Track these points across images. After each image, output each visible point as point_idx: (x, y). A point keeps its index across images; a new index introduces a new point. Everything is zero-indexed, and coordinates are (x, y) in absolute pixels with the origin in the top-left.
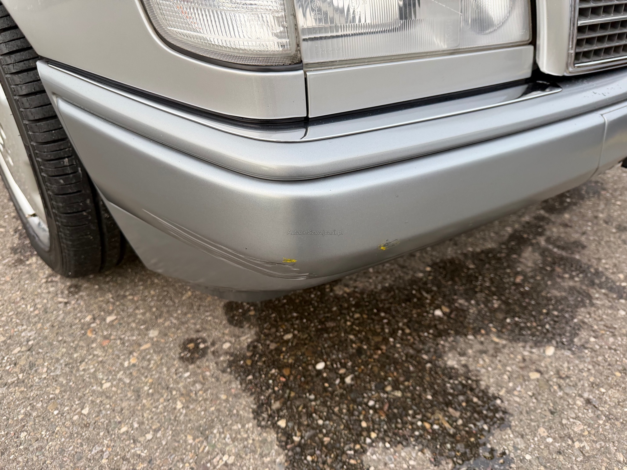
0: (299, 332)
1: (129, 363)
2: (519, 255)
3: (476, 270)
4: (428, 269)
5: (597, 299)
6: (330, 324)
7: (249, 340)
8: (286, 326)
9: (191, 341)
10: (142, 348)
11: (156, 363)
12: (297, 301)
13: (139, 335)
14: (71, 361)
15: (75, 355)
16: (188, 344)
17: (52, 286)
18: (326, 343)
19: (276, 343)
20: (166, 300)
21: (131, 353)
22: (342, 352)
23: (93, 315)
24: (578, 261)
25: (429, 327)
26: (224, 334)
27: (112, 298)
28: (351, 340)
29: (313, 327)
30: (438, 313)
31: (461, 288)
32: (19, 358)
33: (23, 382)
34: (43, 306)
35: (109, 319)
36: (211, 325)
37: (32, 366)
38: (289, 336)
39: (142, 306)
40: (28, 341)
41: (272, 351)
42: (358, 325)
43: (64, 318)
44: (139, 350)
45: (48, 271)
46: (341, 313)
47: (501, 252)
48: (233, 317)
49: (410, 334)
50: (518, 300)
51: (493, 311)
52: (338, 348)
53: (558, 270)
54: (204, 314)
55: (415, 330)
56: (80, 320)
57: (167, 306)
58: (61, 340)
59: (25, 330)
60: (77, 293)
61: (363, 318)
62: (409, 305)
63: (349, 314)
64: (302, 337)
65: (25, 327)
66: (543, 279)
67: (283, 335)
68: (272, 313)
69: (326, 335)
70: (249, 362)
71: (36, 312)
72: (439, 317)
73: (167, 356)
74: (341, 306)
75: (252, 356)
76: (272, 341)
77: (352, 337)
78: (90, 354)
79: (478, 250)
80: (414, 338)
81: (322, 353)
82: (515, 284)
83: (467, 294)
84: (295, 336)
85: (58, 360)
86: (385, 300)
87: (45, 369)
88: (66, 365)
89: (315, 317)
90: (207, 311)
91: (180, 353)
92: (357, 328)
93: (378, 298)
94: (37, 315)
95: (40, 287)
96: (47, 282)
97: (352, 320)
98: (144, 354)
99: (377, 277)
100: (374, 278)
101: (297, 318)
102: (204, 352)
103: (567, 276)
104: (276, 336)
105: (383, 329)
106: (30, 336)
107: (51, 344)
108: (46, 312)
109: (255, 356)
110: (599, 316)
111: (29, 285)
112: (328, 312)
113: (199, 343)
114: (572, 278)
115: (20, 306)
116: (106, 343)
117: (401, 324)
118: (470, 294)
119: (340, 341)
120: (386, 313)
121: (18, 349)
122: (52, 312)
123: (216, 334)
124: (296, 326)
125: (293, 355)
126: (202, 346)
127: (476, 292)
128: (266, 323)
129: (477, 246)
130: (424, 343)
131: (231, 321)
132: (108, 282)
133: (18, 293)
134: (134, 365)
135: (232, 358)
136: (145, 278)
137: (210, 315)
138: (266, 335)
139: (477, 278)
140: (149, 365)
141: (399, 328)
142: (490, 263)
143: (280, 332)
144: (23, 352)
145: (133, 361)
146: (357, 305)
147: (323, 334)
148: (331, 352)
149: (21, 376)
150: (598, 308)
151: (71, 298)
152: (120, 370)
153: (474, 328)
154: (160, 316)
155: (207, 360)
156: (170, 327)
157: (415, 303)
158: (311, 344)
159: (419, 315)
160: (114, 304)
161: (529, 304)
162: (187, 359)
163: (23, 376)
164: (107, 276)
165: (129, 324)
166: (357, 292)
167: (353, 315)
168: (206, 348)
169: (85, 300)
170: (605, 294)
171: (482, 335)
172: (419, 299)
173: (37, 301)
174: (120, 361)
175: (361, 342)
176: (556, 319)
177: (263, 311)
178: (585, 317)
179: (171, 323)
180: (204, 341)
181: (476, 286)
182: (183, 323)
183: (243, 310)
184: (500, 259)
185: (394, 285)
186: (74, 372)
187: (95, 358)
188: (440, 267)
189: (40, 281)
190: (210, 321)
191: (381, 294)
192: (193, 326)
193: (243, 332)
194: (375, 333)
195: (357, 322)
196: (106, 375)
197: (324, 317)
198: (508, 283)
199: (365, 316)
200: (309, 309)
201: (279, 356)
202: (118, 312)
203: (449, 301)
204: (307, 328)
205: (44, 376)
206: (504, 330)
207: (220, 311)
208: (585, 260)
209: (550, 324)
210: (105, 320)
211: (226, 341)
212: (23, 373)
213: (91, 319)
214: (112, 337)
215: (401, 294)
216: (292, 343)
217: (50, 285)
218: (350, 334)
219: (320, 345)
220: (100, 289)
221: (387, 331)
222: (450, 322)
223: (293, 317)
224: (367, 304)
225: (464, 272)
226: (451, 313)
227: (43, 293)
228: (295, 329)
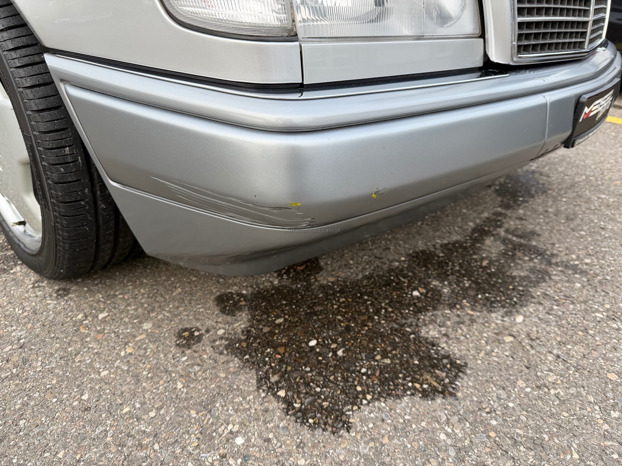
0: (289, 316)
1: (126, 352)
2: (483, 244)
3: (446, 258)
4: (403, 259)
5: (555, 275)
6: (318, 308)
7: (243, 326)
8: (276, 312)
9: (186, 330)
10: (137, 339)
11: (152, 350)
12: (285, 291)
13: (133, 328)
14: (66, 355)
15: (70, 349)
16: (182, 333)
17: (40, 291)
18: (316, 324)
19: (269, 327)
20: (156, 297)
21: (126, 344)
22: (332, 330)
23: (85, 313)
24: (535, 246)
25: (409, 305)
26: (217, 322)
27: (103, 298)
28: (339, 320)
29: (302, 312)
30: (416, 293)
31: (434, 273)
32: (12, 355)
33: (18, 375)
34: (31, 308)
35: (101, 316)
36: (204, 316)
37: (25, 361)
38: (281, 320)
39: (133, 303)
40: (19, 340)
41: (265, 333)
42: (345, 307)
43: (54, 318)
44: (134, 341)
45: (33, 277)
46: (327, 299)
47: (466, 242)
48: (225, 308)
49: (392, 312)
50: (486, 279)
51: (466, 289)
52: (328, 328)
53: (519, 254)
54: (195, 307)
55: (397, 309)
56: (71, 319)
57: (158, 302)
58: (53, 337)
59: (14, 330)
60: (65, 295)
61: (348, 302)
62: (389, 289)
63: (334, 299)
64: (292, 320)
65: (14, 328)
66: (506, 262)
67: (275, 320)
68: (262, 302)
69: (315, 318)
70: (244, 344)
71: (25, 314)
72: (417, 296)
73: (163, 344)
74: (327, 293)
75: (247, 339)
76: (264, 326)
77: (339, 317)
78: (85, 348)
79: (445, 242)
80: (396, 315)
81: (313, 332)
82: (481, 267)
83: (440, 277)
84: (285, 320)
85: (52, 355)
86: (367, 286)
87: (40, 363)
88: (61, 358)
89: (303, 303)
90: (199, 304)
91: (176, 341)
92: (344, 310)
93: (361, 285)
94: (26, 316)
95: (27, 292)
96: (33, 287)
97: (338, 304)
98: (139, 344)
99: (357, 268)
100: (355, 268)
101: (286, 305)
102: (199, 339)
103: (527, 258)
104: (268, 320)
105: (367, 309)
106: (21, 336)
107: (44, 341)
108: (36, 314)
109: (250, 339)
110: (559, 289)
111: (16, 292)
112: (315, 299)
113: (194, 332)
114: (531, 260)
115: (8, 310)
116: (100, 336)
117: (383, 305)
118: (443, 276)
119: (329, 322)
120: (369, 296)
121: (10, 347)
122: (42, 313)
123: (209, 323)
124: (286, 312)
125: (286, 336)
126: (196, 334)
127: (448, 275)
128: (257, 311)
129: (444, 238)
130: (406, 319)
131: (223, 311)
132: (97, 284)
133: (4, 298)
134: (131, 354)
135: (227, 342)
136: (133, 279)
137: (202, 308)
138: (258, 321)
139: (447, 264)
140: (145, 353)
141: (382, 308)
142: (457, 252)
143: (272, 318)
144: (14, 349)
145: (129, 350)
146: (342, 292)
147: (312, 317)
148: (322, 331)
149: (14, 371)
150: (557, 282)
151: (61, 300)
152: (117, 359)
153: (449, 304)
154: (153, 310)
155: (203, 345)
156: (163, 320)
157: (394, 286)
158: (302, 325)
159: (398, 296)
160: (104, 303)
161: (496, 282)
162: (183, 346)
163: (17, 371)
164: (95, 279)
165: (121, 319)
166: (340, 281)
167: (339, 299)
168: (201, 336)
169: (75, 301)
170: (561, 271)
171: (458, 309)
172: (397, 284)
173: (25, 304)
174: (116, 351)
175: (349, 321)
176: (521, 293)
177: (253, 301)
178: (547, 290)
179: (164, 316)
180: (198, 330)
181: (447, 271)
182: (175, 316)
183: (234, 301)
184: (465, 248)
185: (373, 273)
186: (70, 364)
187: (90, 350)
188: (413, 257)
189: (27, 287)
190: (202, 312)
191: (363, 281)
192: (186, 318)
193: (236, 320)
194: (360, 313)
195: (343, 305)
196: (103, 365)
197: (311, 303)
198: (475, 266)
199: (350, 300)
200: (297, 297)
201: (273, 337)
202: (109, 309)
203: (424, 284)
204: (297, 313)
205: (38, 370)
206: (477, 304)
207: (211, 304)
208: (541, 246)
209: (517, 298)
210: (97, 317)
211: (220, 329)
212: (17, 367)
213: (82, 317)
214: (106, 331)
215: (380, 280)
216: (284, 326)
217: (37, 289)
218: (338, 315)
219: (311, 326)
220: (89, 290)
221: (371, 310)
222: (427, 301)
223: (283, 305)
224: (351, 290)
225: (435, 260)
226: (427, 293)
227: (30, 297)
228: (285, 314)
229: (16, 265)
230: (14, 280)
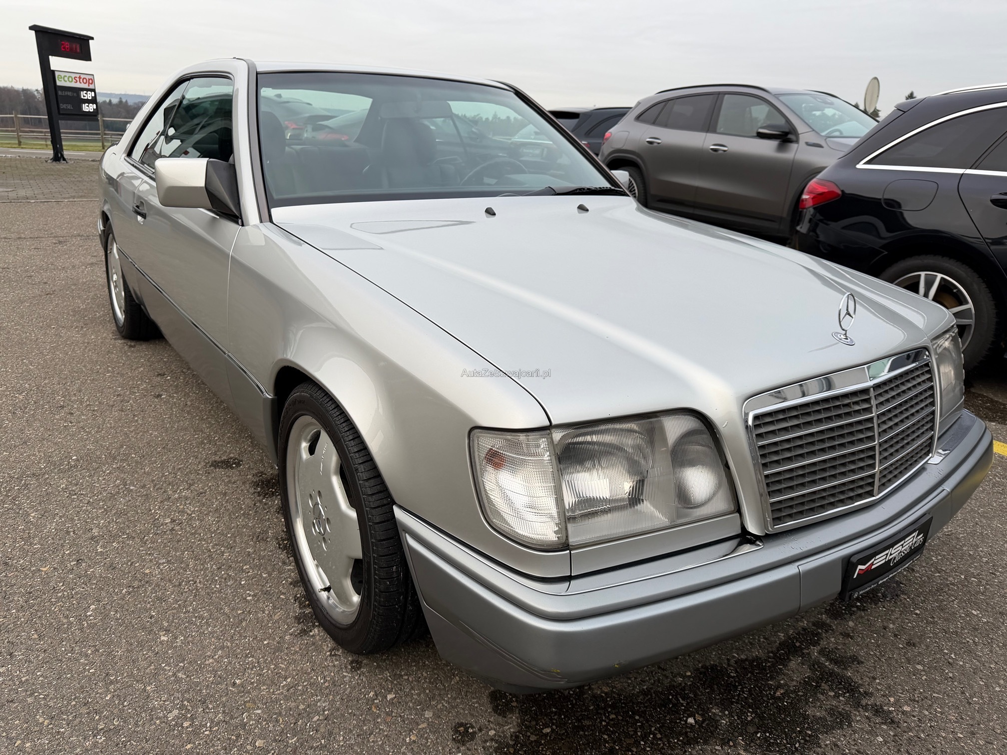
0: (557, 727)
1: (410, 739)
2: (785, 666)
3: (737, 679)
4: (689, 674)
5: (858, 721)
6: (587, 723)
7: (512, 730)
8: (545, 720)
9: (461, 725)
10: (420, 727)
11: (432, 741)
12: (557, 696)
13: (416, 714)
14: (362, 733)
15: (364, 728)
16: (458, 728)
17: (337, 660)
18: (582, 740)
19: (536, 735)
20: (437, 684)
21: (411, 730)
22: (596, 749)
23: (375, 692)
24: (850, 677)
25: (680, 734)
26: (489, 721)
27: (390, 677)
28: (605, 739)
29: (570, 724)
30: (691, 720)
31: (717, 697)
32: (319, 725)
33: (326, 747)
34: (331, 679)
35: (389, 697)
36: (478, 712)
37: (331, 734)
38: (548, 730)
39: (416, 687)
40: (324, 711)
41: (532, 741)
42: (613, 726)
43: (350, 693)
44: (417, 729)
45: (330, 644)
46: (598, 713)
47: (766, 661)
48: (497, 706)
49: (660, 739)
50: (773, 715)
51: (745, 724)
52: (592, 747)
53: (824, 686)
54: (471, 701)
55: (666, 736)
56: (365, 696)
57: (438, 689)
58: (351, 713)
59: (319, 700)
60: (359, 669)
61: (618, 720)
62: (663, 711)
63: (605, 715)
64: (559, 732)
65: (319, 698)
66: (805, 695)
67: (543, 729)
68: (533, 706)
69: (581, 733)
70: (512, 750)
71: (327, 684)
72: (691, 724)
73: (441, 736)
74: (598, 705)
75: (514, 744)
76: (532, 733)
77: (606, 737)
78: (377, 729)
79: (743, 657)
80: (664, 744)
81: (577, 749)
82: (773, 697)
83: (722, 704)
84: (553, 730)
85: (351, 731)
86: (641, 703)
87: (342, 738)
88: (358, 736)
89: (572, 714)
90: (474, 698)
91: (453, 735)
92: (612, 729)
93: (635, 701)
94: (327, 687)
95: (326, 660)
96: (331, 655)
97: (607, 721)
98: (422, 733)
99: (636, 678)
100: (633, 679)
101: (555, 713)
102: (473, 736)
103: (832, 694)
104: (536, 728)
105: (636, 732)
106: (325, 707)
107: (343, 715)
108: (335, 685)
109: (517, 746)
110: (854, 740)
111: (317, 658)
112: (585, 711)
113: (469, 727)
114: (837, 696)
115: (312, 677)
116: (389, 719)
117: (653, 729)
118: (725, 704)
119: (595, 740)
120: (640, 716)
121: (317, 717)
122: (340, 686)
123: (483, 721)
124: (554, 721)
125: (550, 748)
126: (470, 730)
127: (732, 703)
128: (527, 715)
129: (743, 651)
130: (673, 750)
131: (496, 710)
132: (385, 660)
133: (308, 664)
134: (414, 742)
135: (497, 745)
136: (416, 659)
137: (477, 702)
138: (527, 727)
139: (736, 687)
140: (427, 743)
141: (651, 733)
142: (752, 673)
143: (540, 725)
144: (321, 720)
145: (413, 738)
146: (613, 706)
147: (579, 732)
148: (586, 749)
149: (323, 741)
150: (855, 732)
151: (355, 673)
152: (403, 745)
153: (722, 739)
154: (433, 698)
155: (476, 744)
156: (442, 710)
157: (670, 708)
158: (568, 739)
159: (671, 720)
160: (392, 682)
161: (784, 720)
162: (459, 742)
163: (325, 742)
164: (383, 654)
165: (407, 703)
166: (614, 693)
167: (609, 715)
168: (474, 733)
169: (366, 676)
170: (867, 718)
171: (730, 746)
172: (674, 705)
173: (326, 673)
174: (402, 737)
175: (614, 743)
176: (808, 738)
177: (525, 703)
178: (839, 740)
179: (443, 705)
180: (472, 727)
181: (733, 697)
182: (453, 707)
183: (506, 700)
184: (764, 669)
185: (651, 688)
186: (365, 743)
187: (381, 732)
188: (701, 673)
189: (325, 654)
190: (477, 707)
191: (639, 697)
192: (462, 711)
193: (506, 722)
194: (628, 736)
195: (612, 722)
196: (392, 749)
197: (581, 715)
198: (767, 695)
199: (620, 718)
200: (568, 705)
201: (539, 748)
202: (396, 690)
203: (703, 710)
204: (565, 724)
205: (341, 744)
206: (752, 744)
207: (485, 699)
208: (857, 679)
209: (800, 743)
210: (386, 697)
211: (491, 729)
212: (324, 739)
213: (373, 695)
214: (393, 714)
215: (657, 699)
216: (550, 737)
217: (334, 658)
218: (604, 734)
219: (576, 741)
220: (378, 666)
221: (639, 734)
222: (701, 731)
223: (552, 712)
224: (623, 705)
225: (723, 680)
226: (703, 721)
227: (329, 666)
228: (553, 724)
229: (314, 626)
230: (313, 644)
